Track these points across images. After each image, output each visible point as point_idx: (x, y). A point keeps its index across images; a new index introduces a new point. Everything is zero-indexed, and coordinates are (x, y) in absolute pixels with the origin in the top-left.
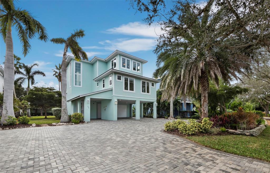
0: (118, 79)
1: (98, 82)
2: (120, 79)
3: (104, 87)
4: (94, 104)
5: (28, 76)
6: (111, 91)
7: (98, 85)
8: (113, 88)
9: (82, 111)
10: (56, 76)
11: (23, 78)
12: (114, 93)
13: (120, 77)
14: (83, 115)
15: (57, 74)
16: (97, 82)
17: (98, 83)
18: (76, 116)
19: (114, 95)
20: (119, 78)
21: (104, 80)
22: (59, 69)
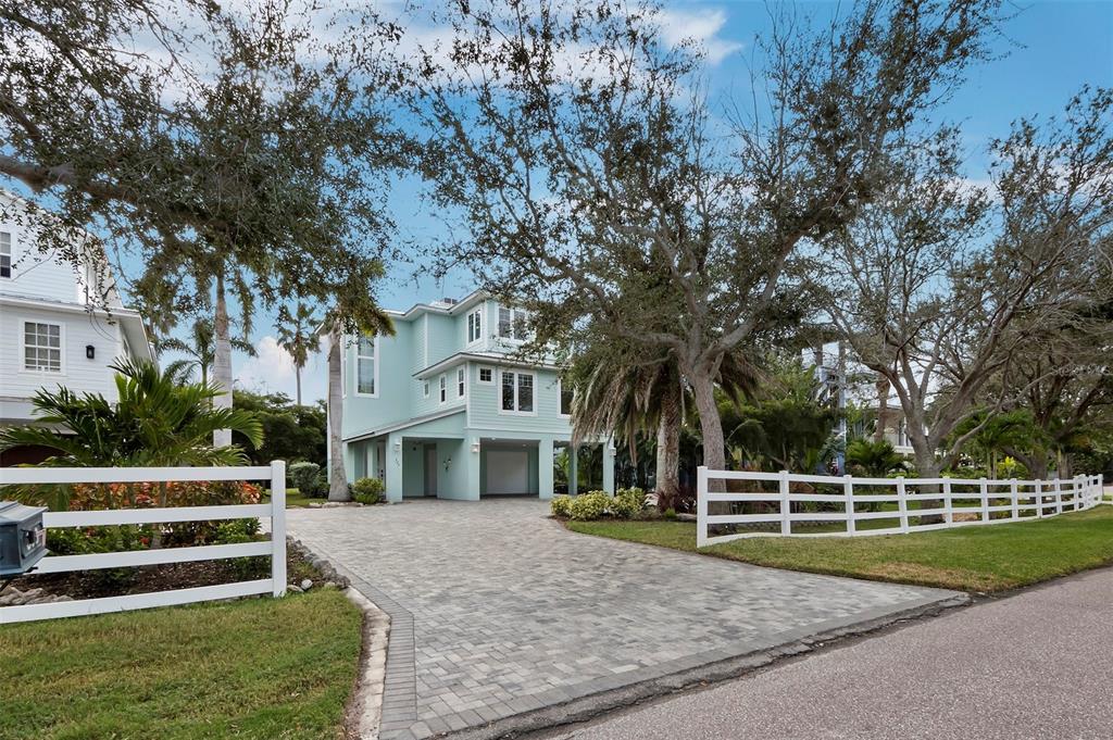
0: (482, 378)
1: (428, 382)
2: (489, 379)
3: (443, 400)
4: (415, 449)
5: (201, 355)
6: (460, 416)
7: (427, 393)
8: (468, 407)
9: (382, 473)
10: (287, 346)
11: (185, 363)
12: (469, 421)
13: (489, 372)
14: (382, 484)
15: (289, 340)
16: (423, 383)
17: (426, 386)
18: (365, 485)
19: (469, 426)
20: (486, 376)
21: (443, 380)
22: (295, 322)
